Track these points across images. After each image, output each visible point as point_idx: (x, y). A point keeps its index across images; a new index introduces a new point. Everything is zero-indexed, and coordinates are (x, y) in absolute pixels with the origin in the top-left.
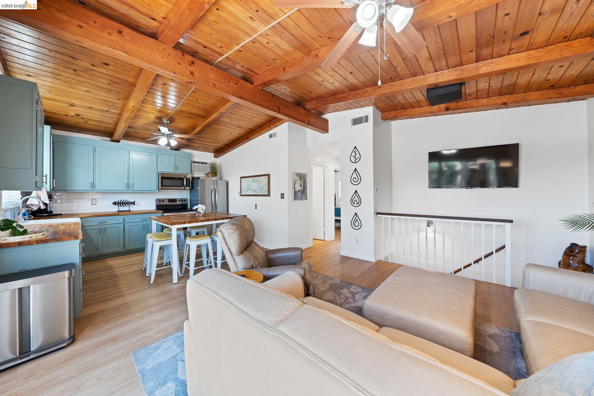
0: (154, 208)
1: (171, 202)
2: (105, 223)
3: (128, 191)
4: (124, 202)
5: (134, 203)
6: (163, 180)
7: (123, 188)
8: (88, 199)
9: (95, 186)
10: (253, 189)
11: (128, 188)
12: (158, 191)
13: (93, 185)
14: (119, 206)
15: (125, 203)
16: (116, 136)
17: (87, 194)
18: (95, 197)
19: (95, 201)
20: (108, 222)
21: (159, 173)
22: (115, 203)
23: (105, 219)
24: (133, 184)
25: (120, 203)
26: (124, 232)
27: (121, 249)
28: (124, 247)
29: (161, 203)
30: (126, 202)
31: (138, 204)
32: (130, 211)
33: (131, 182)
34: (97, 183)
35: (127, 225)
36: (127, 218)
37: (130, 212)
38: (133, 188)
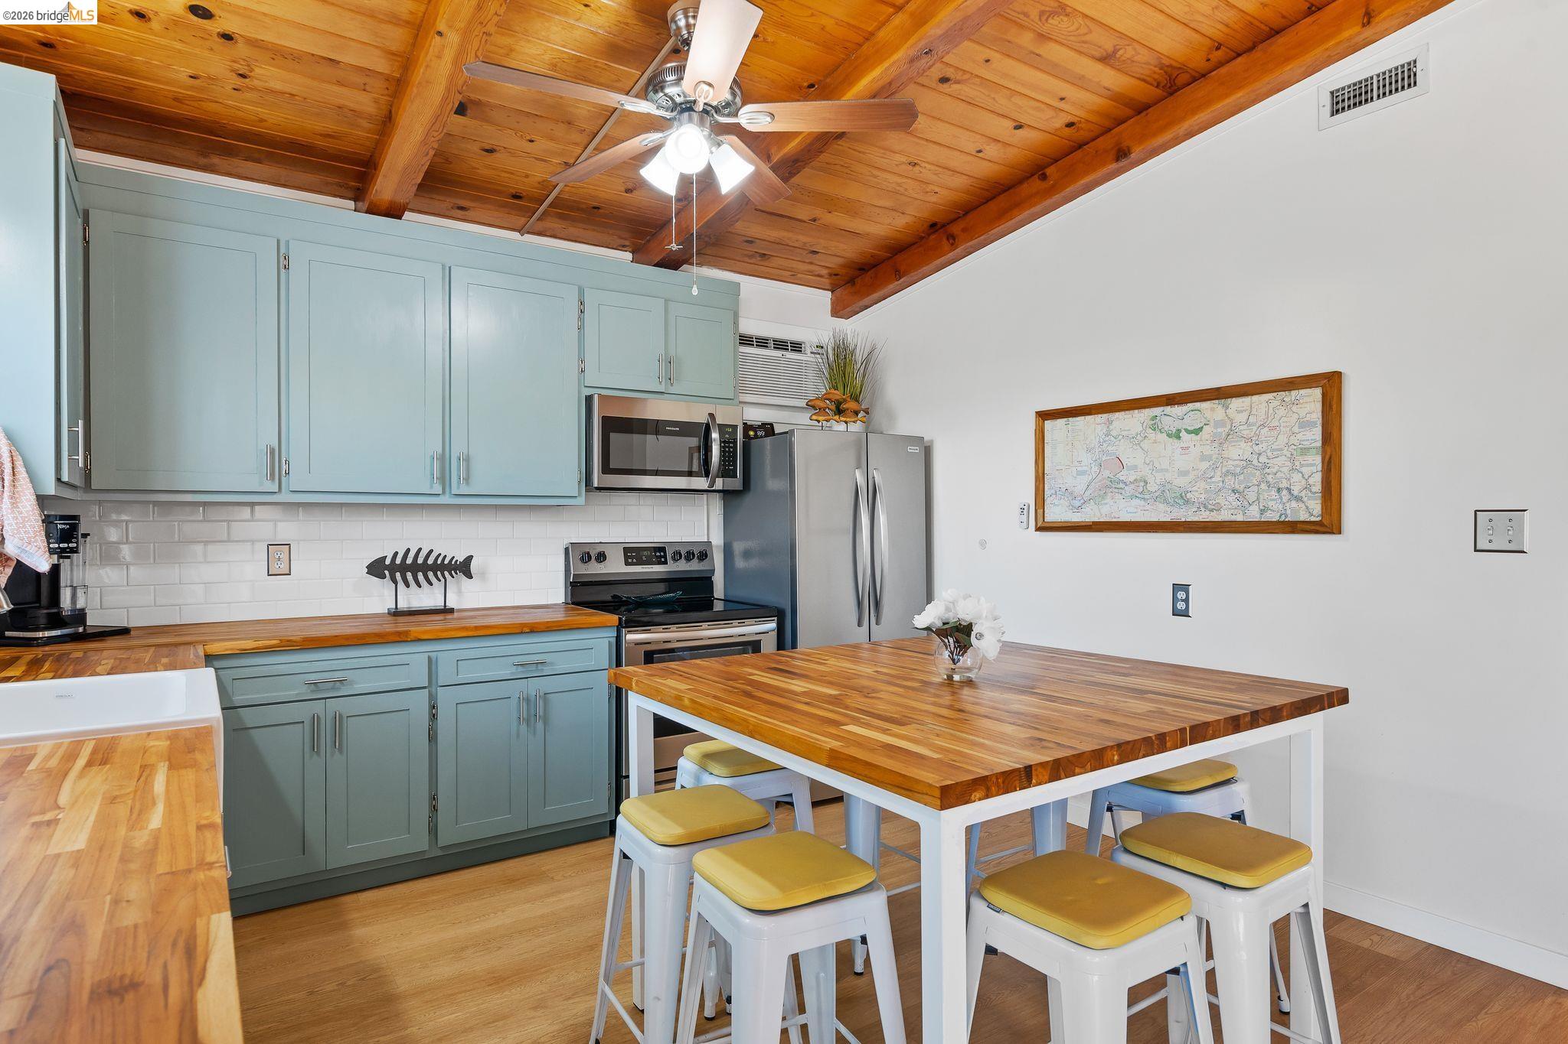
0: (557, 594)
1: (640, 563)
2: (339, 689)
3: (446, 500)
4: (420, 561)
5: (464, 568)
6: (613, 436)
7: (419, 479)
8: (253, 542)
9: (284, 467)
10: (1152, 487)
11: (444, 479)
12: (581, 501)
13: (276, 463)
14: (395, 582)
15: (425, 568)
16: (386, 186)
17: (246, 512)
18: (287, 529)
19: (284, 556)
20: (352, 683)
21: (589, 399)
22: (377, 568)
23: (335, 665)
24: (467, 460)
25: (403, 568)
26: (432, 737)
27: (416, 842)
28: (433, 830)
29: (595, 569)
30: (430, 561)
31: (483, 575)
32: (446, 611)
33: (458, 448)
34: (296, 454)
35: (445, 698)
36: (448, 654)
37: (452, 622)
38: (467, 479)
